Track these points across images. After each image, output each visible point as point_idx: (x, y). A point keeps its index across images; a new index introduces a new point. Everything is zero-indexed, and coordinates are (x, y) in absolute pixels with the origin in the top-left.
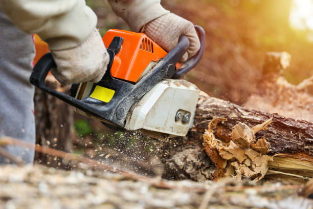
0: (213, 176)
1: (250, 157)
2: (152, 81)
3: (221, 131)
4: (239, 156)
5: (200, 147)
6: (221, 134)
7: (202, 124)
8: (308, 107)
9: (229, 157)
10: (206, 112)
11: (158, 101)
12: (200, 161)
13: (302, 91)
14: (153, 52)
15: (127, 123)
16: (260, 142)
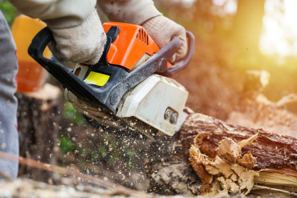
0: (199, 191)
1: (236, 172)
2: (145, 72)
3: (206, 146)
4: (226, 171)
5: (186, 162)
6: (207, 149)
7: (188, 139)
8: (288, 123)
9: (215, 172)
10: (191, 128)
11: (150, 91)
12: (187, 176)
13: (282, 108)
14: (148, 44)
15: (118, 111)
16: (246, 157)
